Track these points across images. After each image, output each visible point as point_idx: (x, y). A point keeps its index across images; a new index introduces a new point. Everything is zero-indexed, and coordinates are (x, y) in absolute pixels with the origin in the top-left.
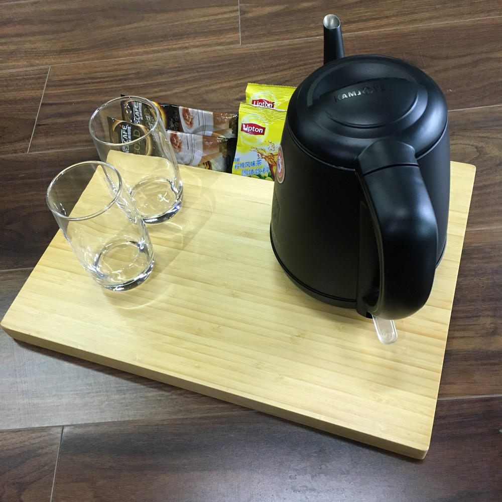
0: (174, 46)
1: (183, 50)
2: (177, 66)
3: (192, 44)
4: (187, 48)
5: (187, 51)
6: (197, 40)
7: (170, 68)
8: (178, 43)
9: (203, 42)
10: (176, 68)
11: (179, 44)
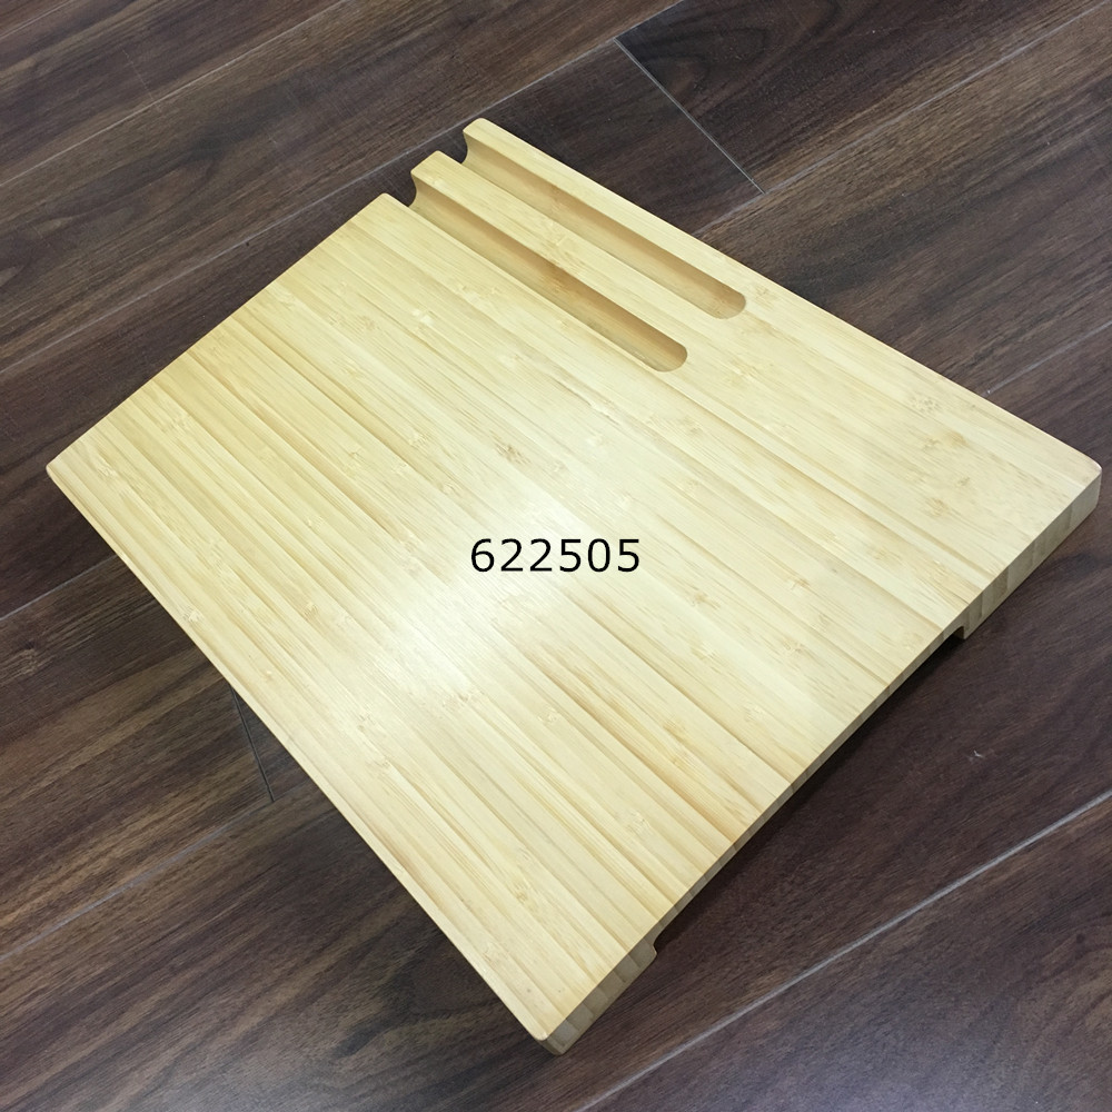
0: (66, 886)
1: (99, 892)
2: (100, 970)
3: (118, 853)
4: (108, 877)
5: (112, 894)
6: (131, 829)
7: (82, 990)
8: (74, 866)
9: (151, 832)
10: (100, 979)
11: (80, 867)
